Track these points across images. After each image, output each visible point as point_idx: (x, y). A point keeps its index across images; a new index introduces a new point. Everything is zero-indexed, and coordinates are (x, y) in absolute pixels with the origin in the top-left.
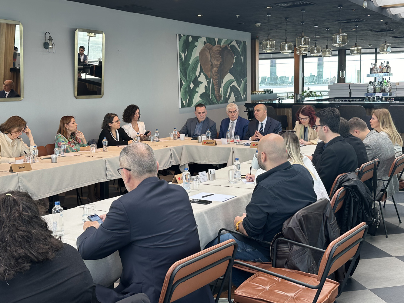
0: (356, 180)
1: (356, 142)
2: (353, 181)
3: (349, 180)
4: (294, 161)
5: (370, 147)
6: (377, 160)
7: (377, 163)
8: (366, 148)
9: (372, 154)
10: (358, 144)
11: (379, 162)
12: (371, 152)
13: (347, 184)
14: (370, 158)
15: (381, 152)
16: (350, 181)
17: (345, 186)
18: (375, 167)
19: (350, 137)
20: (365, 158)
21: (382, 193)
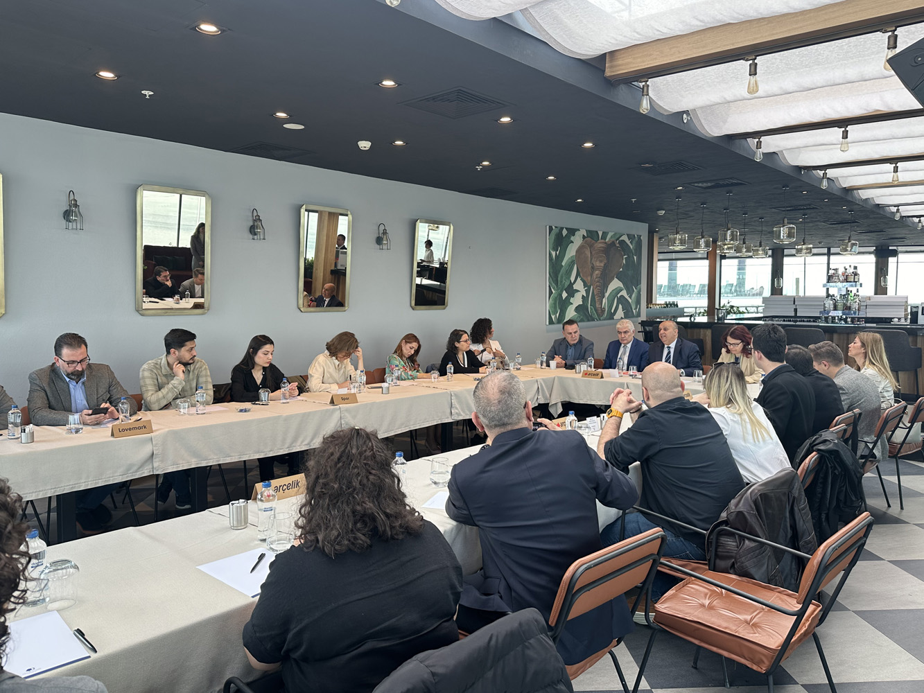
0: (836, 441)
1: (826, 382)
2: (832, 444)
3: (825, 441)
4: (738, 408)
5: (844, 390)
6: (857, 411)
7: (858, 416)
8: (841, 392)
9: (848, 401)
10: (829, 386)
11: (860, 414)
12: (846, 397)
13: (822, 447)
14: (845, 407)
15: (862, 398)
16: (828, 443)
17: (818, 450)
18: (856, 421)
19: (816, 375)
20: (840, 407)
21: (863, 461)
